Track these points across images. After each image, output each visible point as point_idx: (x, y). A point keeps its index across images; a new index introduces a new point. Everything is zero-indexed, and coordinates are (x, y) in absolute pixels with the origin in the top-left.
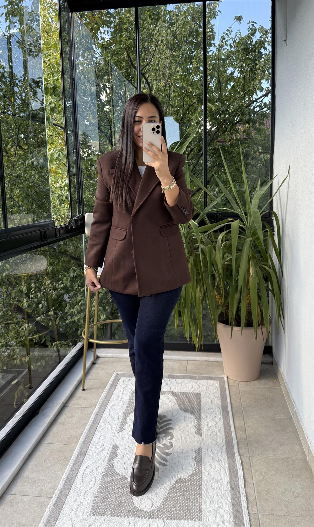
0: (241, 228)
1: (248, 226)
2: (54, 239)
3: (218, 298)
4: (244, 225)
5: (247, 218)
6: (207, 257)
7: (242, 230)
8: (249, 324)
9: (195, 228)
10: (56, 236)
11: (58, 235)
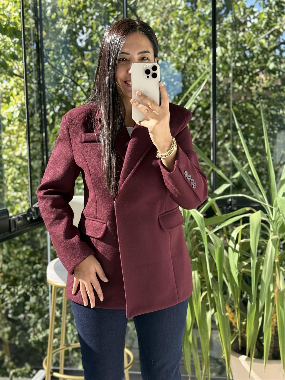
0: (263, 221)
1: (273, 219)
2: (8, 234)
3: (231, 316)
4: (268, 217)
5: (272, 209)
6: (216, 261)
7: (264, 225)
8: (275, 356)
9: (199, 222)
10: (10, 231)
11: (13, 229)
